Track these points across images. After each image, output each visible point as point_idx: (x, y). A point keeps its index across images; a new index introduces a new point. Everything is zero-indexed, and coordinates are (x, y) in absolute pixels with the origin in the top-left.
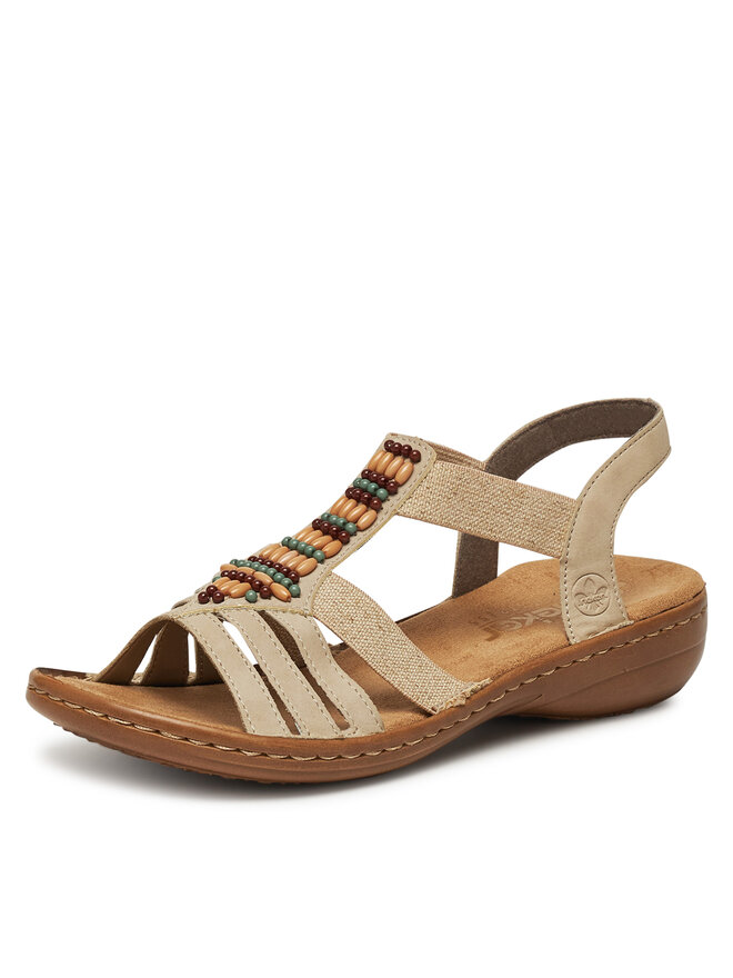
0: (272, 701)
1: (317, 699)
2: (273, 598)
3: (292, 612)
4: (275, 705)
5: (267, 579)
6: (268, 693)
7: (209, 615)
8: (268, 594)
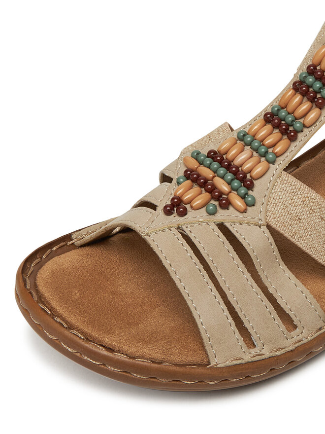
0: (231, 320)
1: (271, 308)
2: (231, 208)
3: (248, 224)
4: (233, 323)
5: (225, 188)
6: (227, 313)
7: (174, 231)
8: (226, 204)
